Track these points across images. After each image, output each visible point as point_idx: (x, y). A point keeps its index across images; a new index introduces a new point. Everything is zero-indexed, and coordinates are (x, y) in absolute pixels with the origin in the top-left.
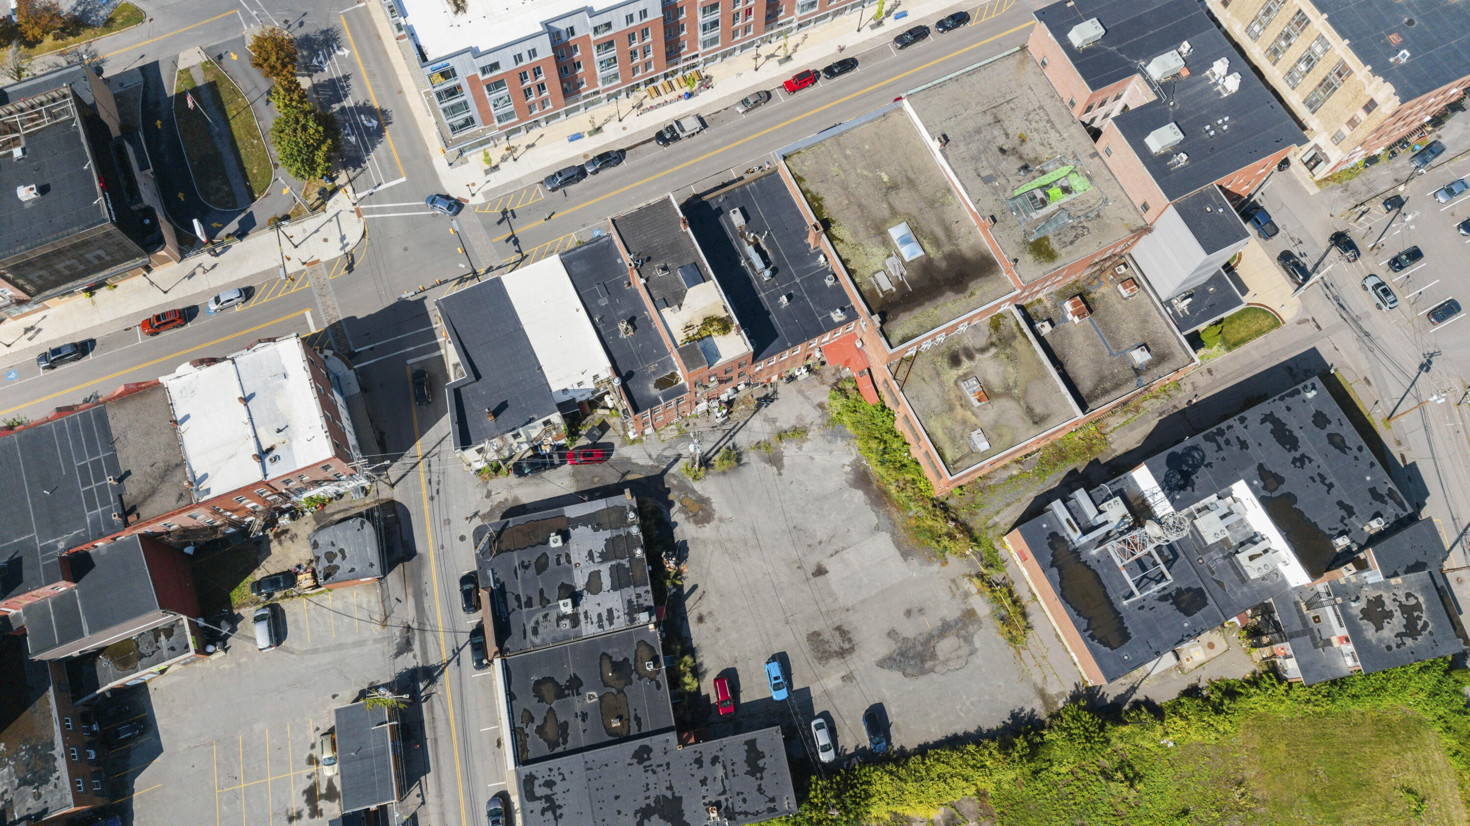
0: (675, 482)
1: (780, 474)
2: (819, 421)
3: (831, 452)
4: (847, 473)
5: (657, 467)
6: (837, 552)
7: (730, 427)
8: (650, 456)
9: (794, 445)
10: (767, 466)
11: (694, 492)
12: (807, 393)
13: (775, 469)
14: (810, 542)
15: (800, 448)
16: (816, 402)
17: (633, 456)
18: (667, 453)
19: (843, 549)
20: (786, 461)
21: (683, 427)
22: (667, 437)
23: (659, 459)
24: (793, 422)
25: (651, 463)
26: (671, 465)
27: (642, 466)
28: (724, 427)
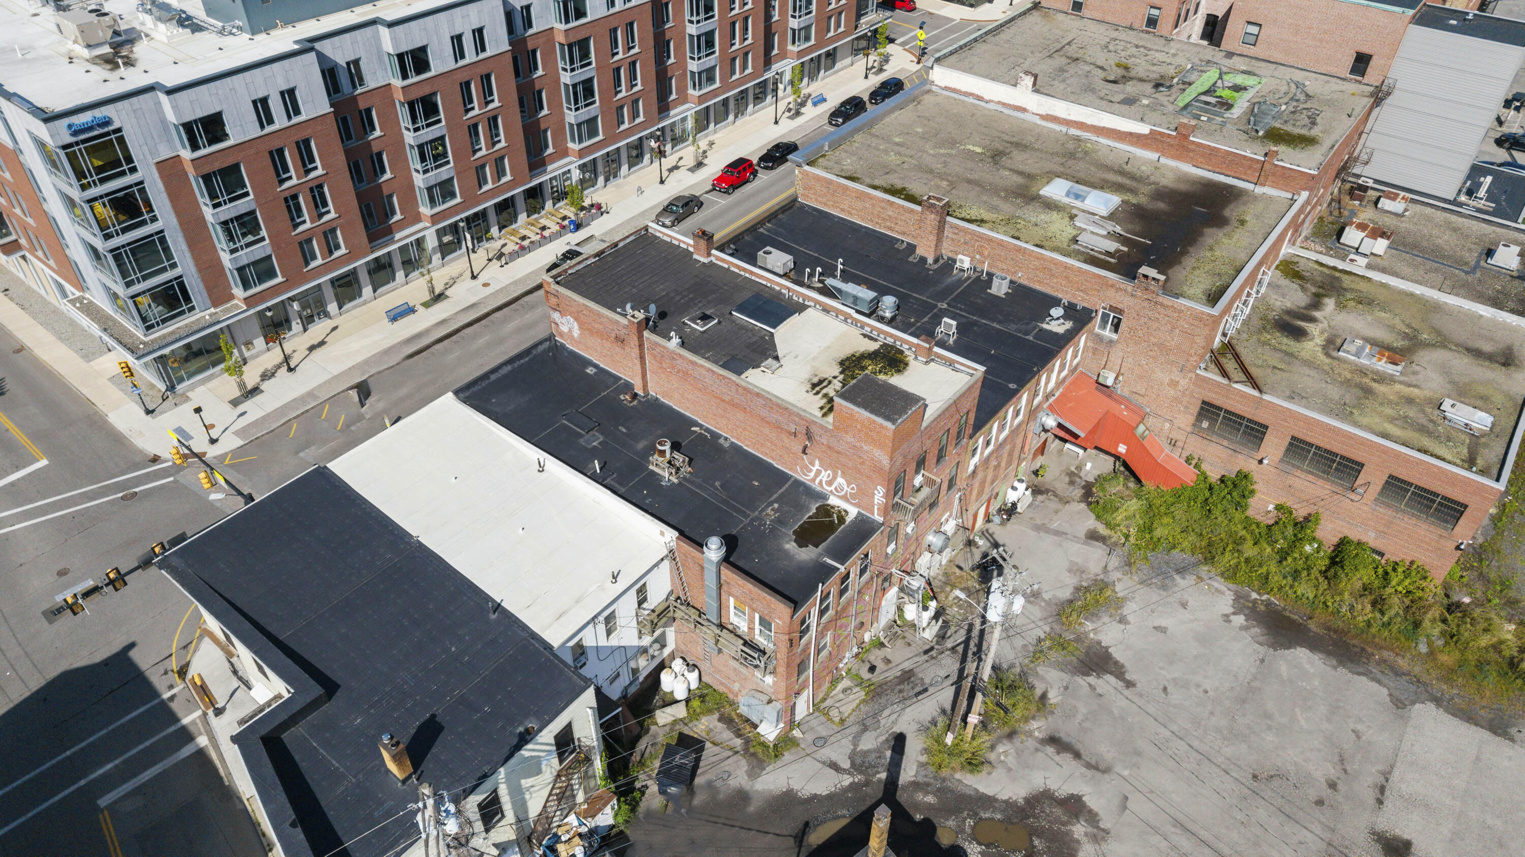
0: (930, 799)
1: (1130, 684)
2: (1114, 562)
3: (1184, 605)
4: (1245, 628)
5: (867, 783)
6: (1382, 789)
7: (961, 637)
8: (834, 766)
9: (1106, 619)
10: (1092, 679)
11: (988, 801)
12: (1054, 526)
13: (1110, 678)
14: (1313, 795)
15: (1123, 620)
16: (1082, 533)
17: (796, 785)
18: (869, 742)
19: (1386, 775)
20: (1117, 654)
21: (866, 675)
22: (847, 710)
23: (859, 763)
24: (1071, 581)
25: (847, 780)
26: (895, 766)
27: (830, 797)
28: (949, 644)
